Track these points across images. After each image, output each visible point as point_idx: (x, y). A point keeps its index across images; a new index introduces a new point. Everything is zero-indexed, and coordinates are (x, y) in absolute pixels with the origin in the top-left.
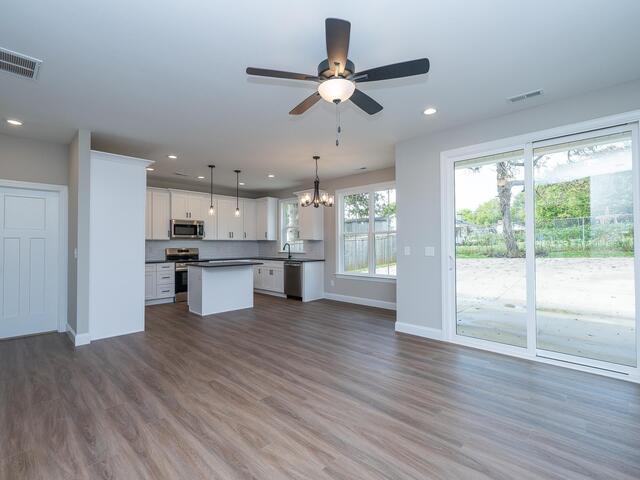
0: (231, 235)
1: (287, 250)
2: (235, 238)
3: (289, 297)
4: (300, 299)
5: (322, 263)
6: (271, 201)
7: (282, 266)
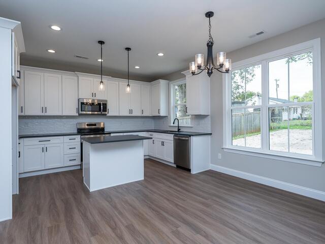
0: (131, 111)
1: (176, 124)
2: (133, 115)
3: (178, 167)
4: (189, 170)
5: (209, 137)
6: (162, 83)
7: (172, 139)
